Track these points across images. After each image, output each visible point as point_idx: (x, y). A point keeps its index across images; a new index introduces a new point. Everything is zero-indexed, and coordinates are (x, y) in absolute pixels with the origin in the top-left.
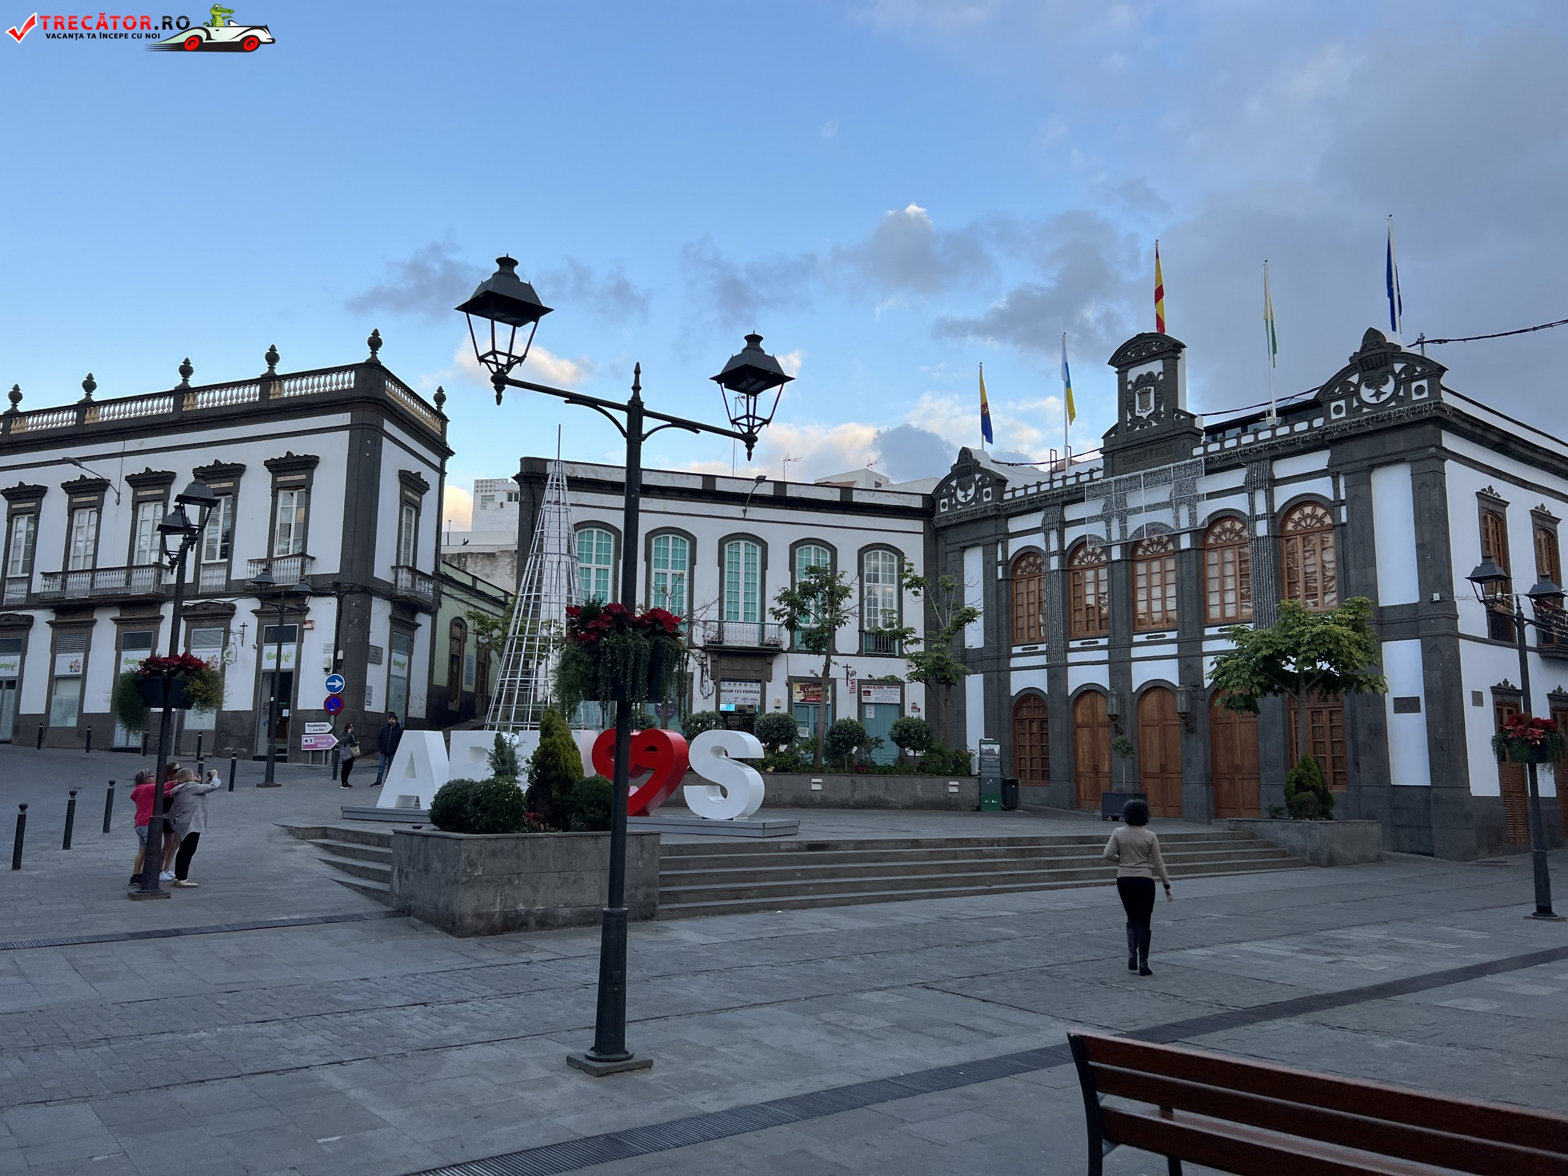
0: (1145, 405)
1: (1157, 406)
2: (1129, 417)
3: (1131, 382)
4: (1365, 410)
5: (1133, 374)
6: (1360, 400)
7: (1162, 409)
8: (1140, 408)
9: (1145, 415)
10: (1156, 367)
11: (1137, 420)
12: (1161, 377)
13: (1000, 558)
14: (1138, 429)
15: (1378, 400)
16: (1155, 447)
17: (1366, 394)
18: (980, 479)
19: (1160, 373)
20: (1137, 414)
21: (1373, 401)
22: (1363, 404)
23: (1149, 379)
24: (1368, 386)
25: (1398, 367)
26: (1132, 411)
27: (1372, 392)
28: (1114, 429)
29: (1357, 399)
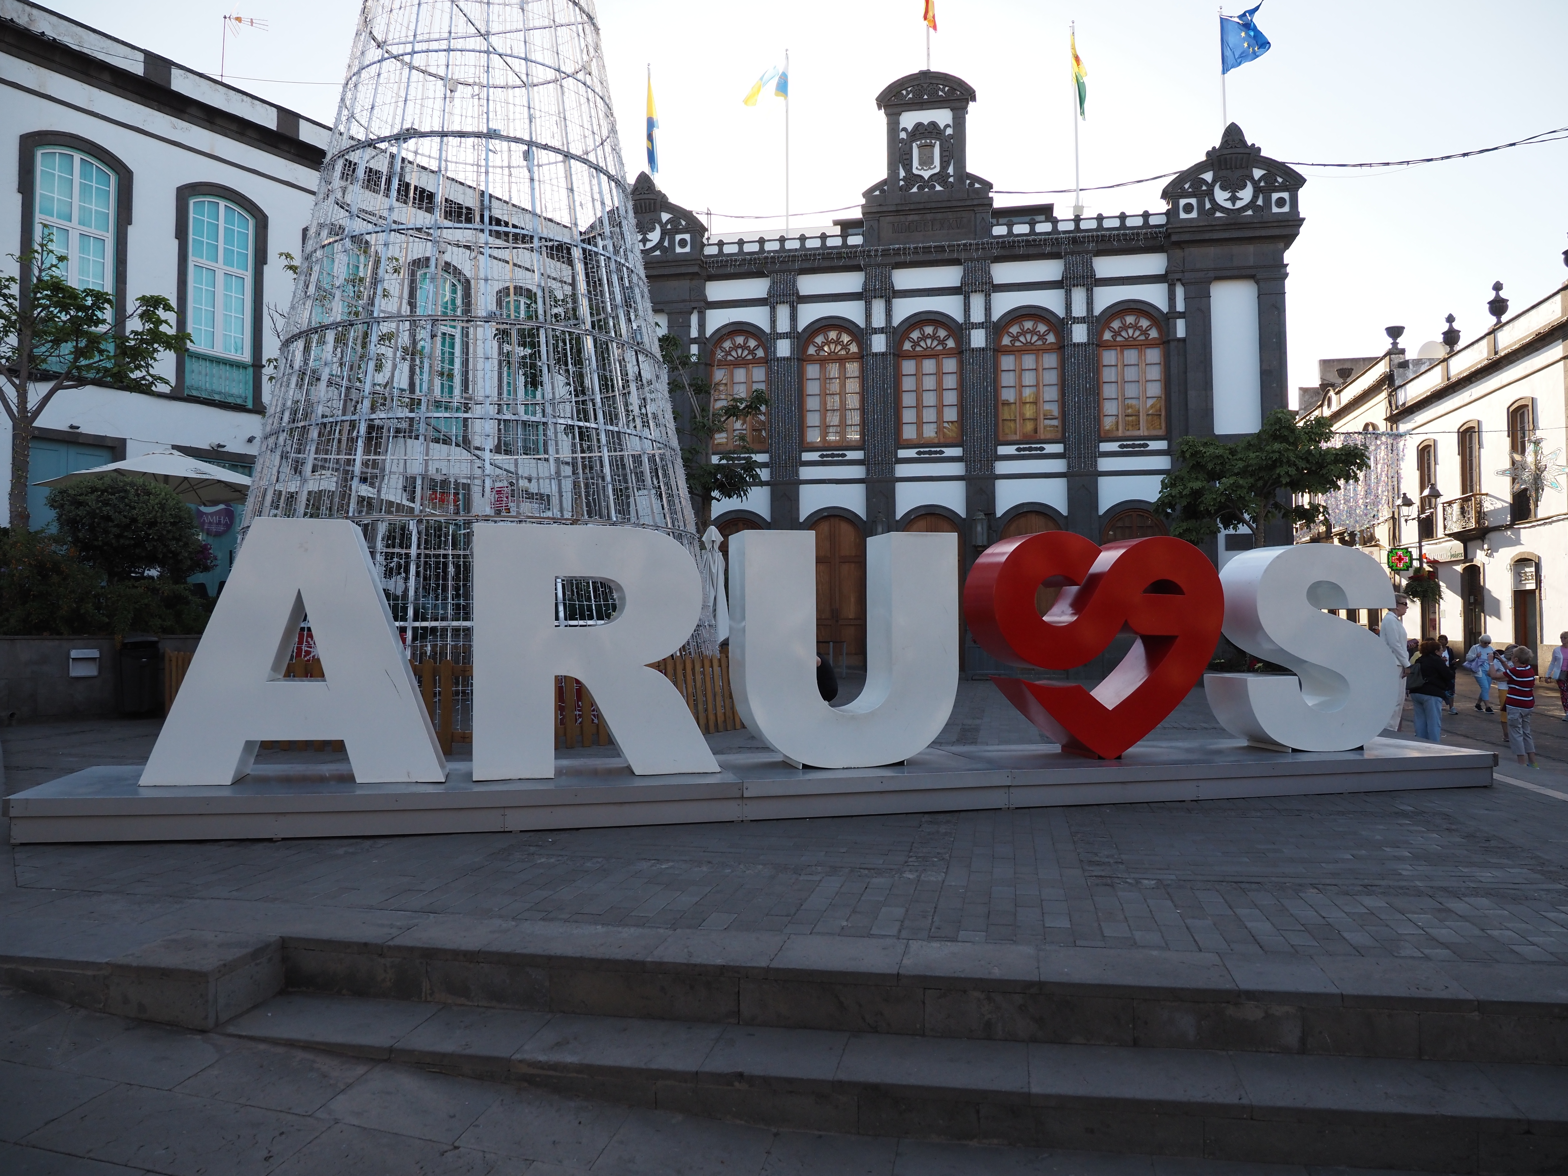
0: (926, 162)
1: (944, 165)
2: (902, 174)
3: (905, 129)
4: (1218, 214)
5: (909, 120)
6: (1213, 201)
7: (951, 170)
8: (920, 165)
9: (926, 175)
10: (942, 117)
11: (912, 179)
12: (949, 131)
13: (694, 333)
14: (915, 190)
15: (1234, 205)
16: (939, 216)
17: (1221, 196)
18: (668, 222)
19: (947, 126)
20: (915, 171)
21: (1228, 205)
22: (1216, 207)
23: (931, 131)
24: (1223, 188)
25: (1258, 173)
26: (908, 167)
27: (1227, 195)
28: (879, 186)
29: (1210, 200)
